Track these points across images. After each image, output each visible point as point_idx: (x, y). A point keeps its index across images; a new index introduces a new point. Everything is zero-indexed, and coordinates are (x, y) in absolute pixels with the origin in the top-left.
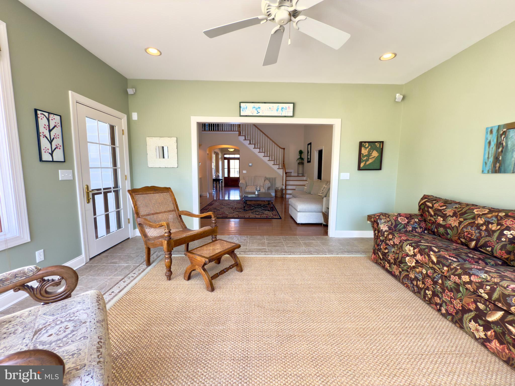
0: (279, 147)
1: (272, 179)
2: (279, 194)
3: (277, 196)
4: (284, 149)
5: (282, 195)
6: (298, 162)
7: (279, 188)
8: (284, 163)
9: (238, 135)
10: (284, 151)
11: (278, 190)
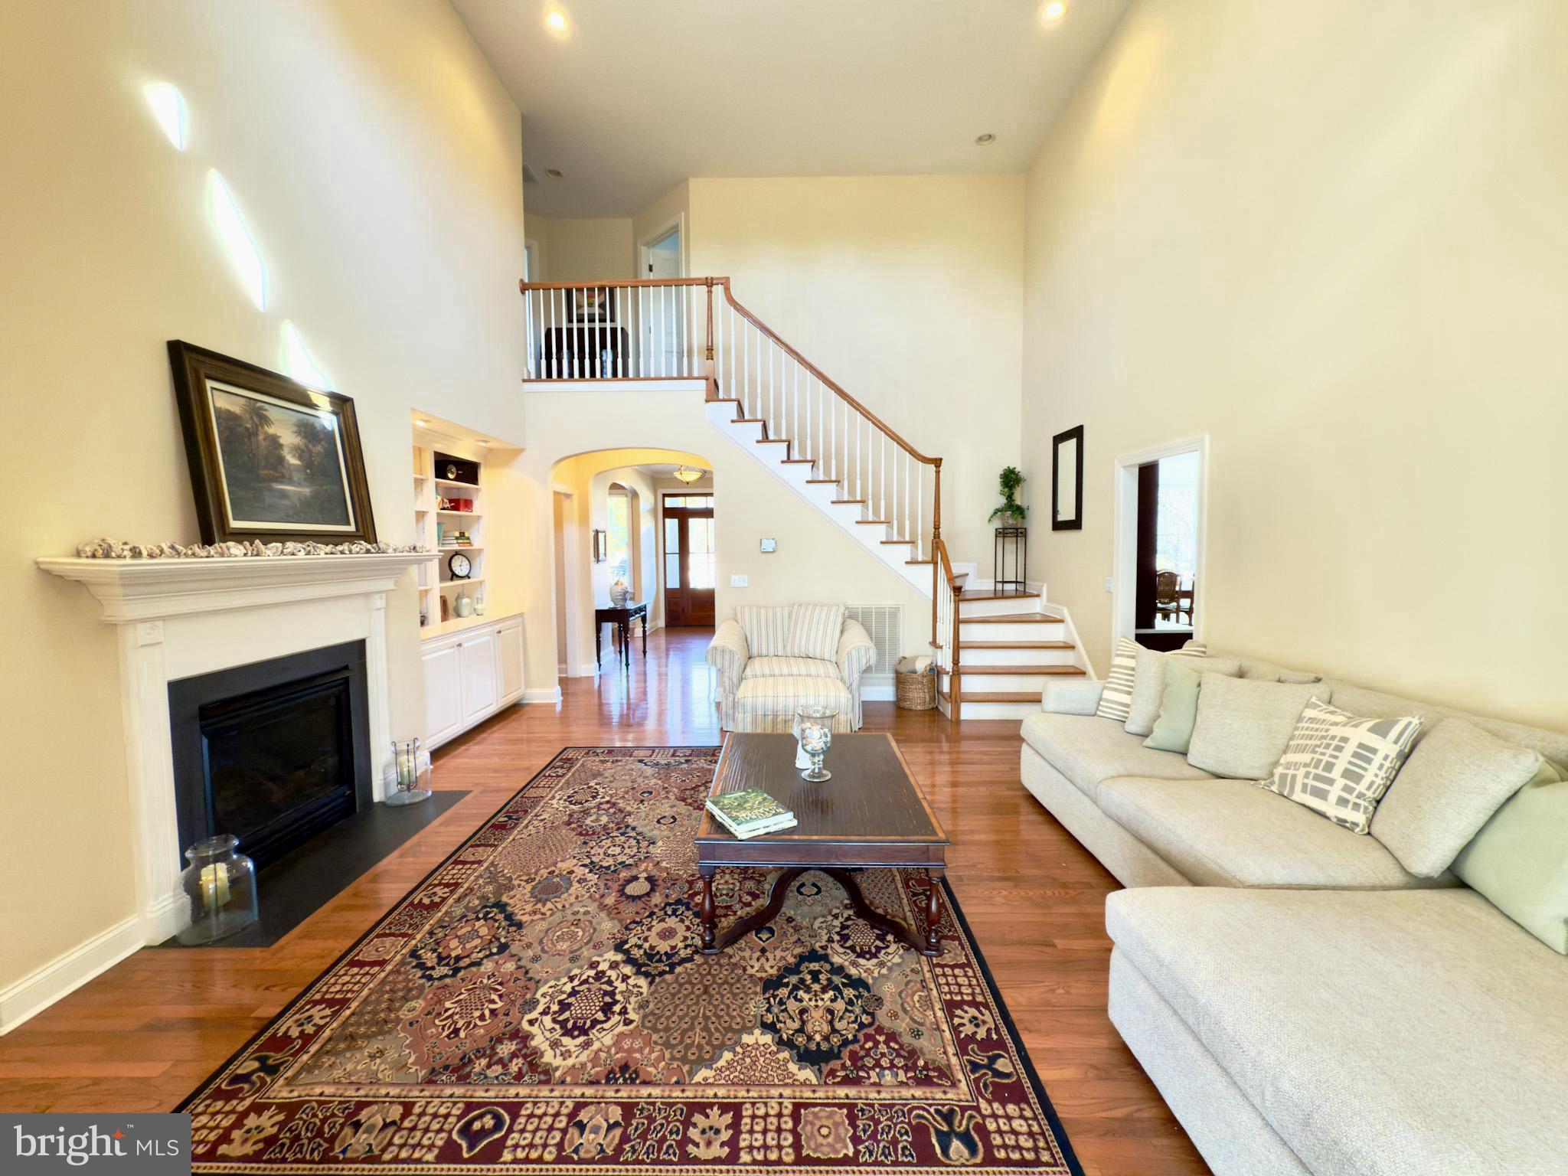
0: (913, 453)
1: (880, 614)
2: (918, 698)
3: (907, 704)
4: (937, 462)
5: (933, 699)
6: (997, 524)
7: (921, 666)
8: (937, 536)
9: (703, 396)
10: (938, 472)
11: (915, 676)
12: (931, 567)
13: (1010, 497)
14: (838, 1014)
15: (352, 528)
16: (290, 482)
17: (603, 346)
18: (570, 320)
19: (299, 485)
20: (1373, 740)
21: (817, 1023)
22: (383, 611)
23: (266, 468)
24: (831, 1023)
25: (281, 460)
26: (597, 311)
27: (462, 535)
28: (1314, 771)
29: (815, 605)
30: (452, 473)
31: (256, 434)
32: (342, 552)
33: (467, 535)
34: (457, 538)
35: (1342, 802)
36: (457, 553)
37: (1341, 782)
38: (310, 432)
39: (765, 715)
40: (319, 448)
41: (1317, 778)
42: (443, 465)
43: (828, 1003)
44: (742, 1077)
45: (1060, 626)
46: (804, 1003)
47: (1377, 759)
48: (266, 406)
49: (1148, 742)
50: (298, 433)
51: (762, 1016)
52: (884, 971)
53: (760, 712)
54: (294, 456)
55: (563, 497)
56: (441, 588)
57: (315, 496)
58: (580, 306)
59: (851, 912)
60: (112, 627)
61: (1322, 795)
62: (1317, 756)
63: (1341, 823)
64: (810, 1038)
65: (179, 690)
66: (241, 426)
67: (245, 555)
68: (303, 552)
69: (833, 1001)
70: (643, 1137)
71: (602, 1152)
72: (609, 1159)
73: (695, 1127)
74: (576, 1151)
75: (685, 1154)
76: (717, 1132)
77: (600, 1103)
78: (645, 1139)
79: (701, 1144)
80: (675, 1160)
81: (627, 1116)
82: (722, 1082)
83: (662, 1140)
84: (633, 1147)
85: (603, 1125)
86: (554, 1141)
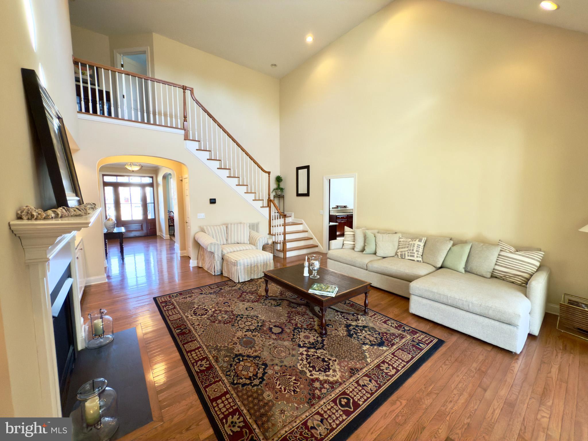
0: (262, 169)
1: (253, 225)
4: (269, 173)
6: (274, 194)
7: (270, 242)
8: (269, 198)
9: (184, 137)
10: (269, 176)
11: (268, 246)
12: (268, 209)
13: (279, 185)
20: (419, 243)
24: (373, 337)
28: (410, 252)
29: (237, 224)
35: (417, 257)
37: (416, 253)
41: (411, 253)
44: (375, 356)
45: (301, 225)
47: (421, 247)
49: (364, 252)
51: (359, 342)
61: (413, 256)
62: (409, 249)
63: (418, 261)
64: (374, 341)
69: (366, 332)
70: (378, 378)
71: (376, 387)
72: (380, 387)
73: (384, 370)
74: (371, 391)
75: (390, 376)
76: (389, 368)
77: (360, 379)
78: (380, 378)
79: (390, 372)
80: (390, 378)
81: (369, 377)
82: (374, 359)
83: (383, 376)
84: (378, 382)
85: (369, 382)
86: (365, 392)
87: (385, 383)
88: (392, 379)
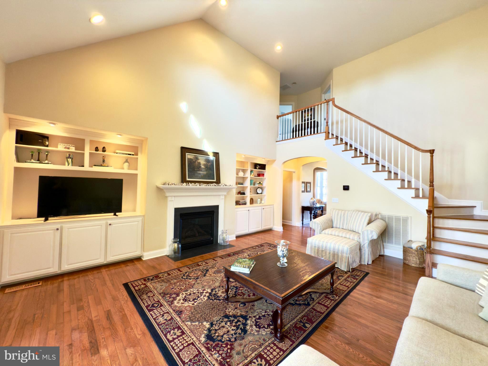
0: (417, 149)
1: (398, 219)
2: (413, 261)
4: (432, 152)
5: (423, 263)
7: (415, 246)
8: (431, 186)
9: (324, 138)
10: (432, 157)
11: (411, 250)
14: (229, 333)
15: (215, 180)
16: (202, 171)
17: (308, 127)
18: (302, 122)
19: (204, 171)
21: (222, 332)
22: (224, 200)
23: (196, 169)
24: (224, 334)
25: (200, 167)
26: (310, 117)
27: (260, 183)
30: (258, 167)
31: (195, 162)
32: (209, 186)
33: (261, 183)
34: (258, 184)
36: (259, 188)
38: (208, 161)
39: (315, 247)
40: (210, 164)
42: (256, 166)
43: (231, 330)
44: (193, 329)
46: (226, 325)
48: (199, 157)
50: (205, 161)
51: (214, 321)
52: (256, 333)
53: (313, 245)
54: (203, 166)
55: (293, 173)
56: (250, 196)
57: (207, 174)
58: (305, 117)
59: (272, 314)
60: (167, 197)
64: (215, 333)
65: (177, 210)
66: (192, 161)
67: (186, 185)
68: (199, 185)
69: (233, 330)
70: (166, 325)
71: (159, 322)
72: (158, 325)
73: (174, 331)
74: (157, 319)
75: (167, 334)
76: (175, 335)
77: (170, 314)
78: (166, 326)
79: (170, 335)
80: (164, 333)
81: (170, 320)
82: (189, 327)
83: (167, 328)
84: (163, 325)
85: (165, 319)
86: (157, 315)
87: (160, 329)
88: (163, 335)
